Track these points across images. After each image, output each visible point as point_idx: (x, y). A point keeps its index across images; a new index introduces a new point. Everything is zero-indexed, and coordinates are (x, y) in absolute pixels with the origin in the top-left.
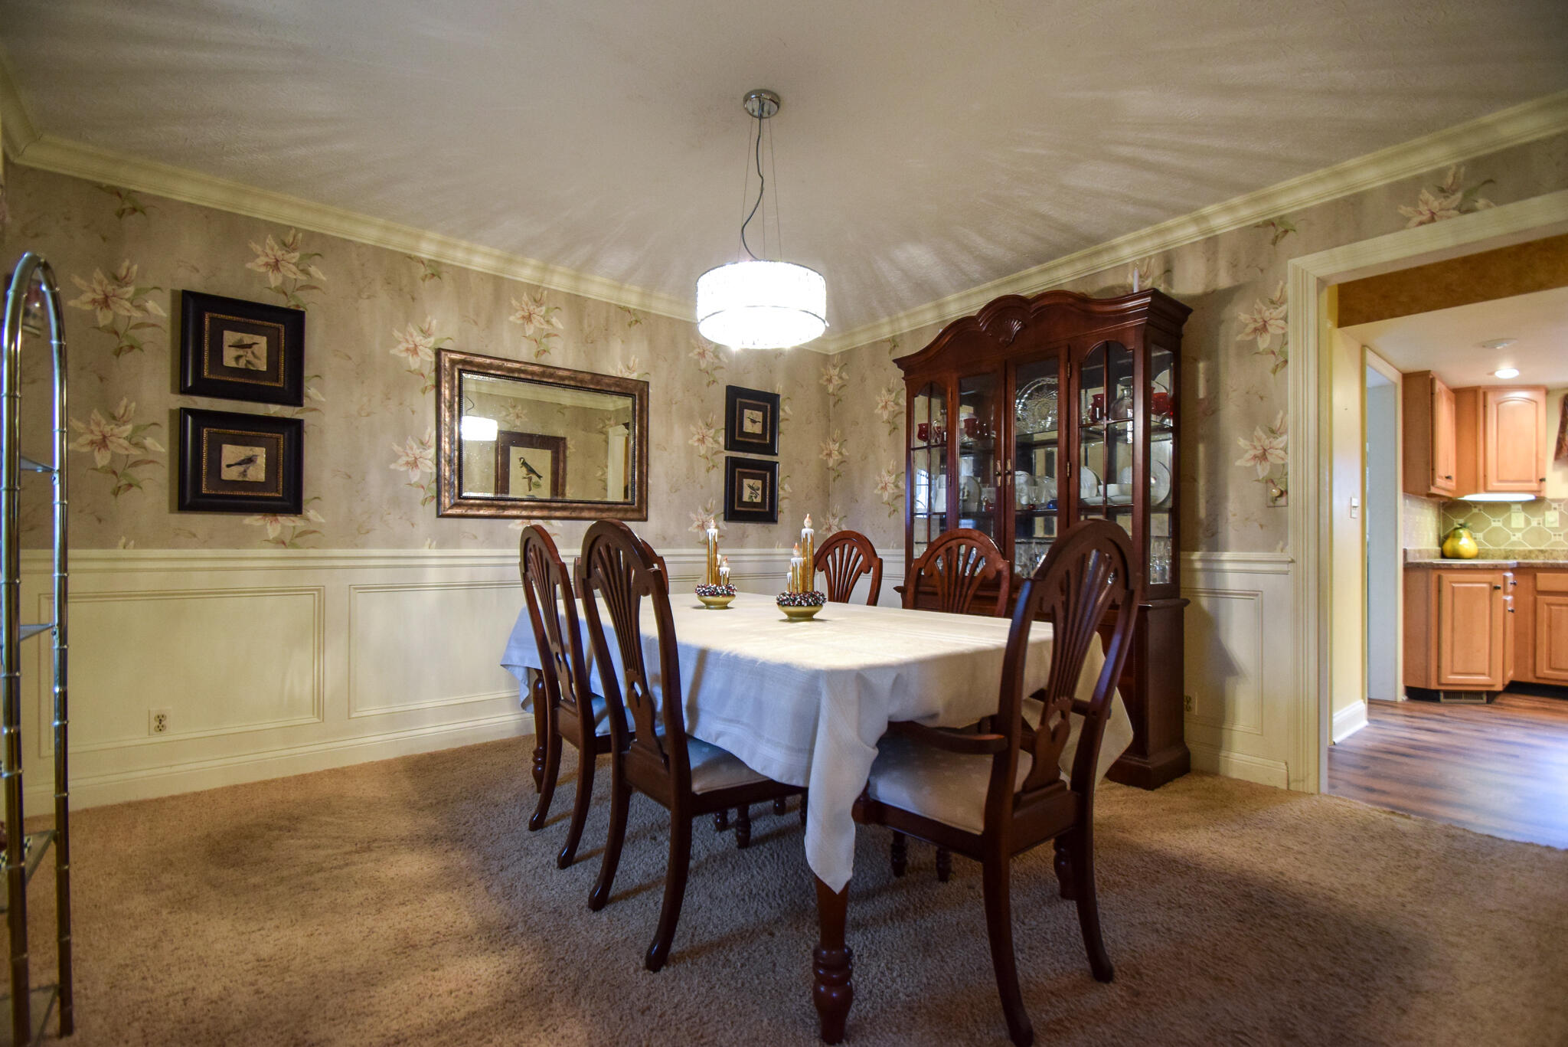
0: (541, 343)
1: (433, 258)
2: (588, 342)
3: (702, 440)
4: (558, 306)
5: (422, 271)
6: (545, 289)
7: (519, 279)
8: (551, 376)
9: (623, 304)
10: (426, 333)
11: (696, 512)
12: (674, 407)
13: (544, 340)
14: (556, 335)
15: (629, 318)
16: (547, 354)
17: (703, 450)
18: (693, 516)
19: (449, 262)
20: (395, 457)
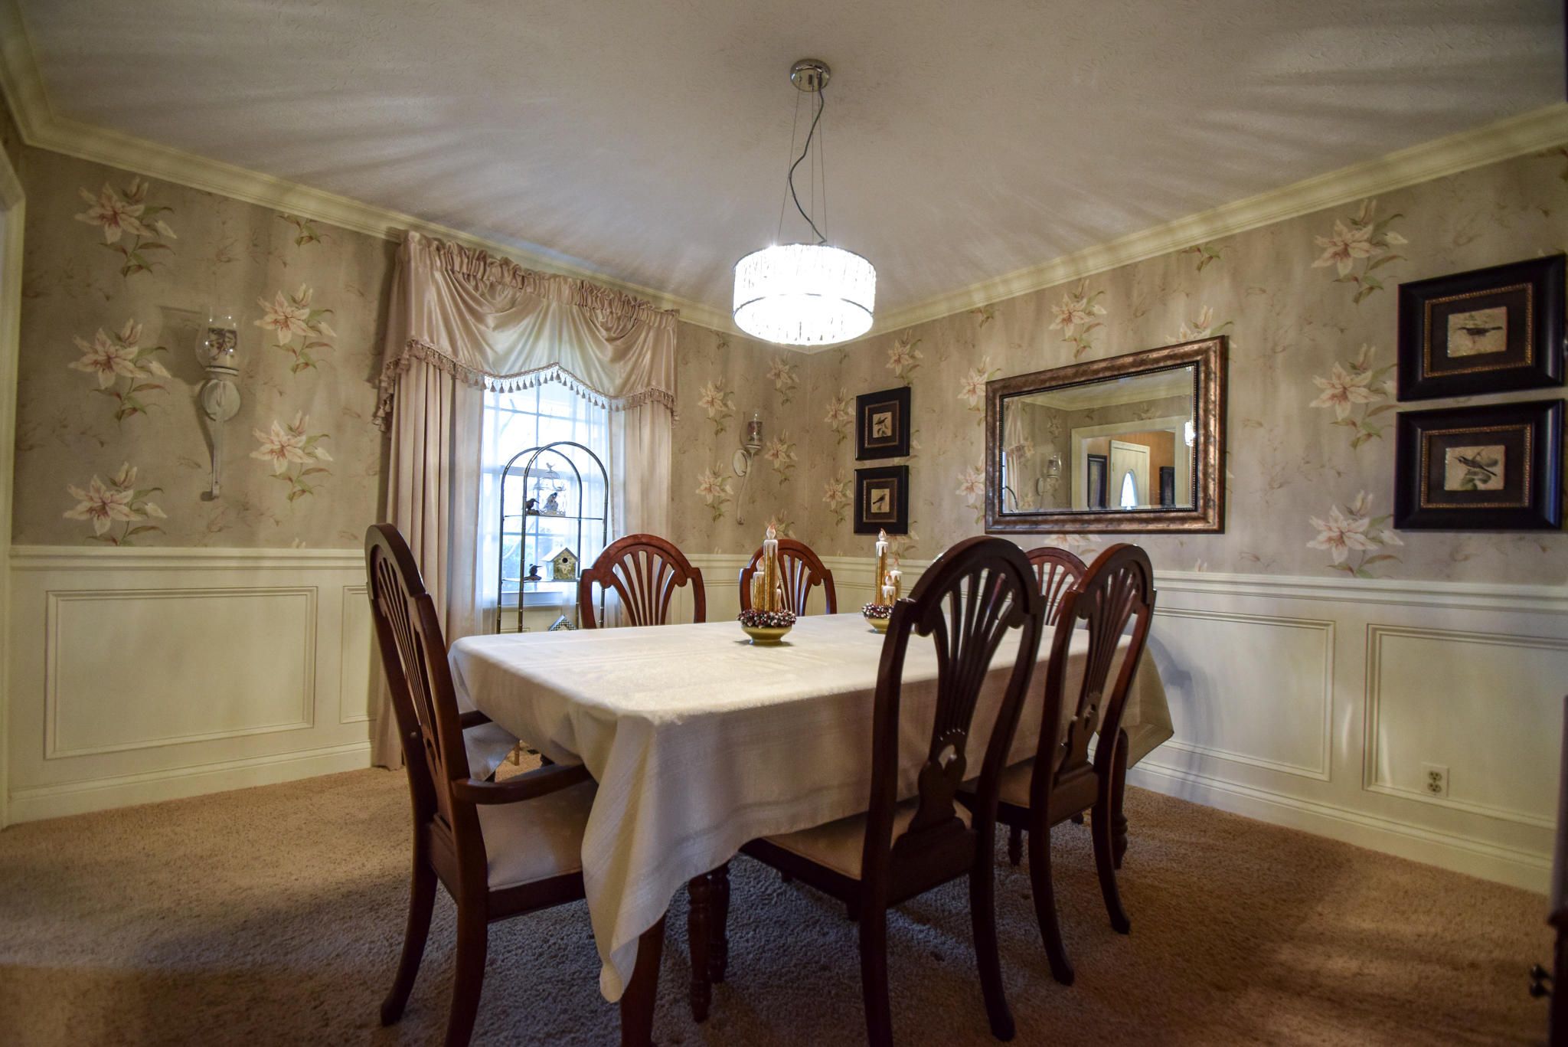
0: (1081, 340)
1: (986, 303)
2: (1137, 315)
3: (1343, 396)
4: (1101, 289)
5: (981, 317)
6: (1085, 278)
7: (1057, 283)
8: (1084, 373)
9: (1186, 246)
10: (981, 372)
11: (1325, 515)
12: (1280, 358)
13: (1084, 336)
14: (1098, 324)
15: (1197, 258)
16: (1087, 349)
17: (1342, 411)
18: (1317, 522)
19: (998, 300)
20: (959, 484)
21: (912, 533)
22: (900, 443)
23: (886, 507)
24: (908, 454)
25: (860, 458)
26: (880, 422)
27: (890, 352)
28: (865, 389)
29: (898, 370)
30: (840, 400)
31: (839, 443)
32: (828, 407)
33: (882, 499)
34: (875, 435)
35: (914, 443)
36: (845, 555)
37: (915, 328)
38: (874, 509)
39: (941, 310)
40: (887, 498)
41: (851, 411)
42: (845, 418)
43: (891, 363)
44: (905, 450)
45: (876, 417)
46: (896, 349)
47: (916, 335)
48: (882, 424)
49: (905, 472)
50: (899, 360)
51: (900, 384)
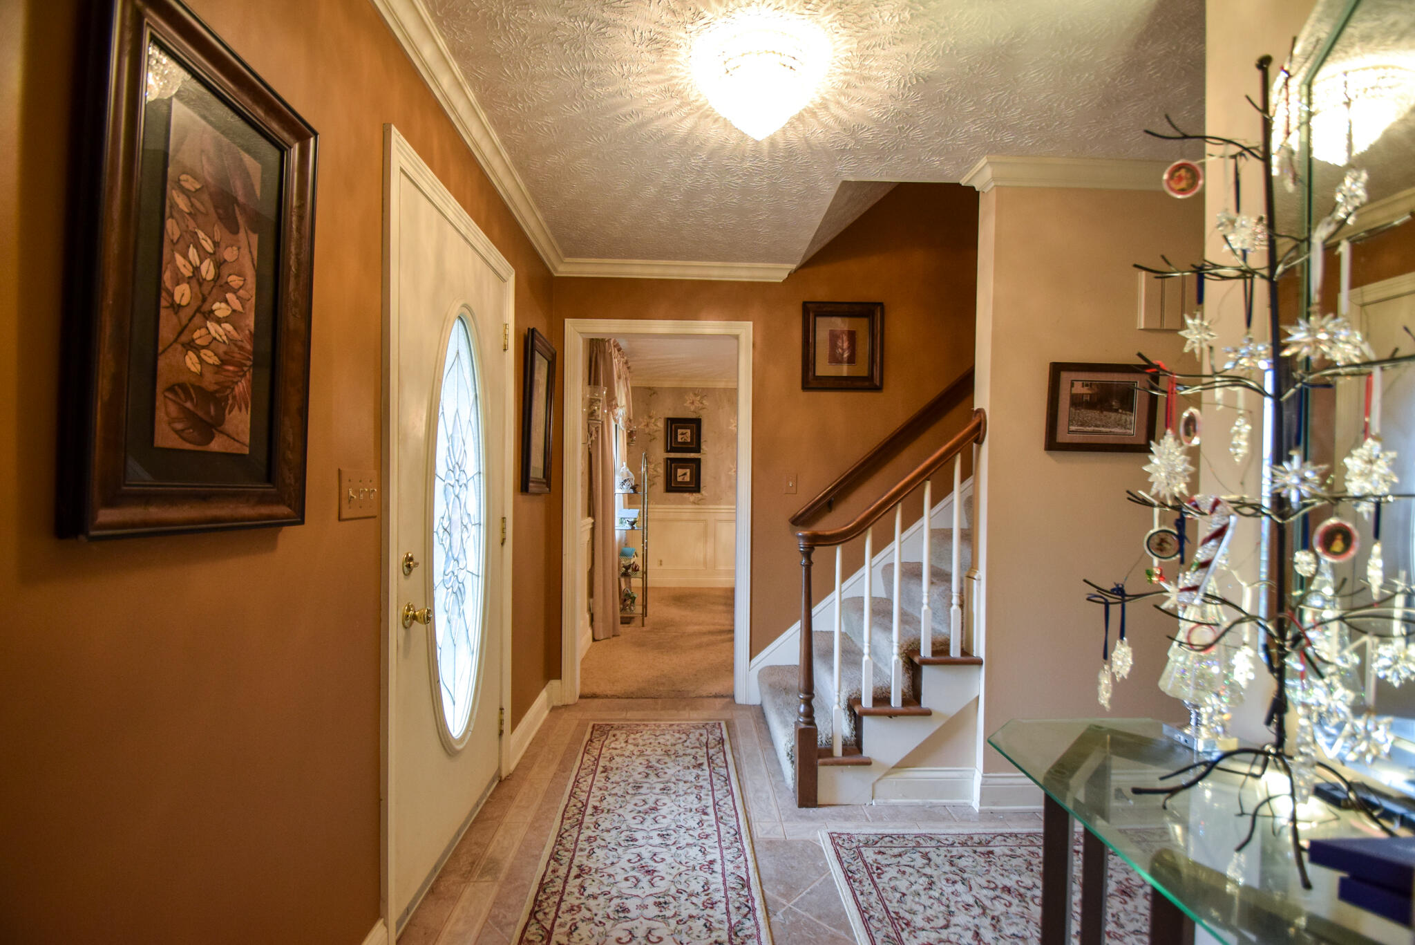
21: (703, 492)
22: (696, 446)
23: (687, 479)
24: (700, 452)
25: (667, 451)
26: (682, 434)
27: (687, 397)
28: (671, 415)
29: (692, 408)
30: (650, 417)
31: (650, 441)
32: (641, 420)
33: (685, 474)
34: (679, 440)
35: (703, 447)
36: (657, 503)
37: (703, 389)
38: (679, 479)
39: (721, 385)
40: (688, 474)
41: (661, 425)
42: (655, 428)
43: (687, 404)
44: (698, 450)
45: (680, 431)
46: (690, 397)
47: (703, 393)
48: (684, 435)
49: (698, 461)
50: (693, 403)
51: (694, 416)
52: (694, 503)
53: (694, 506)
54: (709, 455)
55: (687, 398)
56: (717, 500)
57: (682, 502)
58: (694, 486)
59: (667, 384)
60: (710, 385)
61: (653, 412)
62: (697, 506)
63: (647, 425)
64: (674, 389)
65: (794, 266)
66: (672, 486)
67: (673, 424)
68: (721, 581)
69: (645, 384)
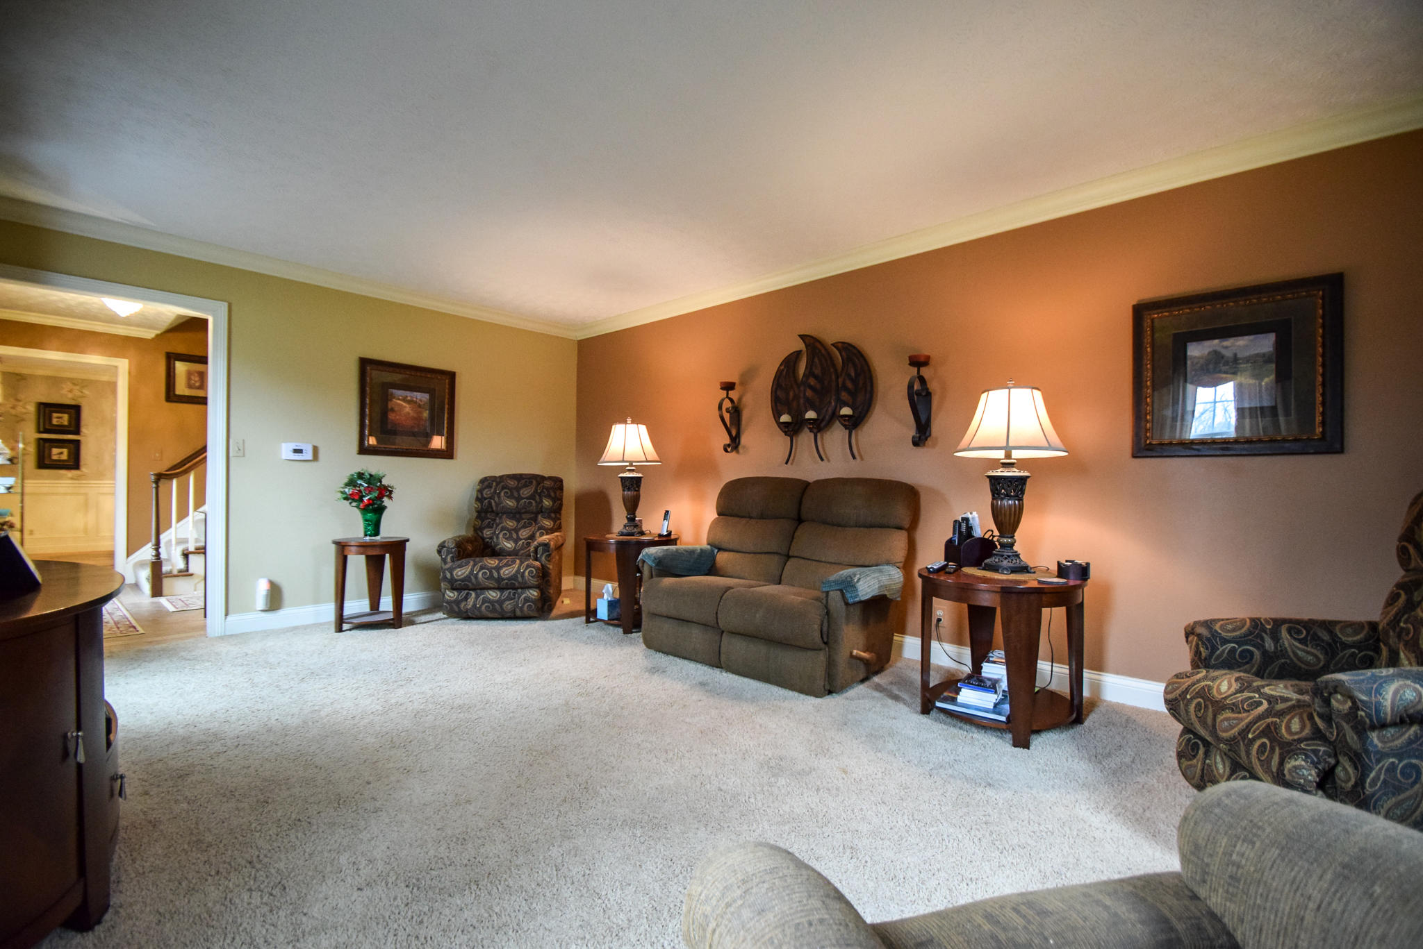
21: (84, 469)
22: (75, 428)
23: (64, 458)
24: (79, 434)
25: (40, 432)
26: (58, 418)
28: (44, 400)
29: (70, 395)
30: (19, 401)
31: (18, 422)
34: (55, 423)
35: (84, 430)
36: (32, 477)
37: (82, 380)
38: (55, 457)
39: (105, 378)
40: (65, 453)
41: (32, 408)
42: (24, 411)
43: (64, 392)
44: (77, 432)
45: (55, 415)
46: (67, 386)
47: (84, 383)
48: (63, 419)
49: (77, 443)
50: (71, 391)
51: (73, 403)
52: (72, 479)
53: (70, 482)
54: (90, 437)
55: (64, 386)
56: (100, 475)
57: (59, 478)
58: (74, 463)
59: (40, 372)
60: (92, 377)
61: (21, 396)
62: (77, 482)
63: (13, 408)
64: (48, 378)
65: (159, 332)
66: (44, 462)
67: (46, 409)
68: (103, 546)
69: (11, 370)
